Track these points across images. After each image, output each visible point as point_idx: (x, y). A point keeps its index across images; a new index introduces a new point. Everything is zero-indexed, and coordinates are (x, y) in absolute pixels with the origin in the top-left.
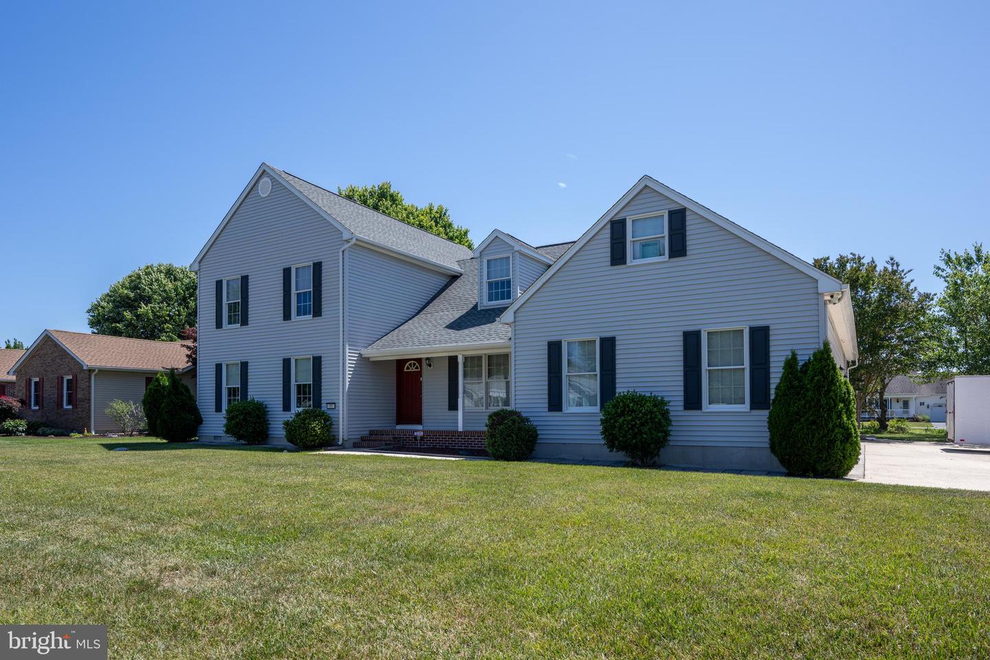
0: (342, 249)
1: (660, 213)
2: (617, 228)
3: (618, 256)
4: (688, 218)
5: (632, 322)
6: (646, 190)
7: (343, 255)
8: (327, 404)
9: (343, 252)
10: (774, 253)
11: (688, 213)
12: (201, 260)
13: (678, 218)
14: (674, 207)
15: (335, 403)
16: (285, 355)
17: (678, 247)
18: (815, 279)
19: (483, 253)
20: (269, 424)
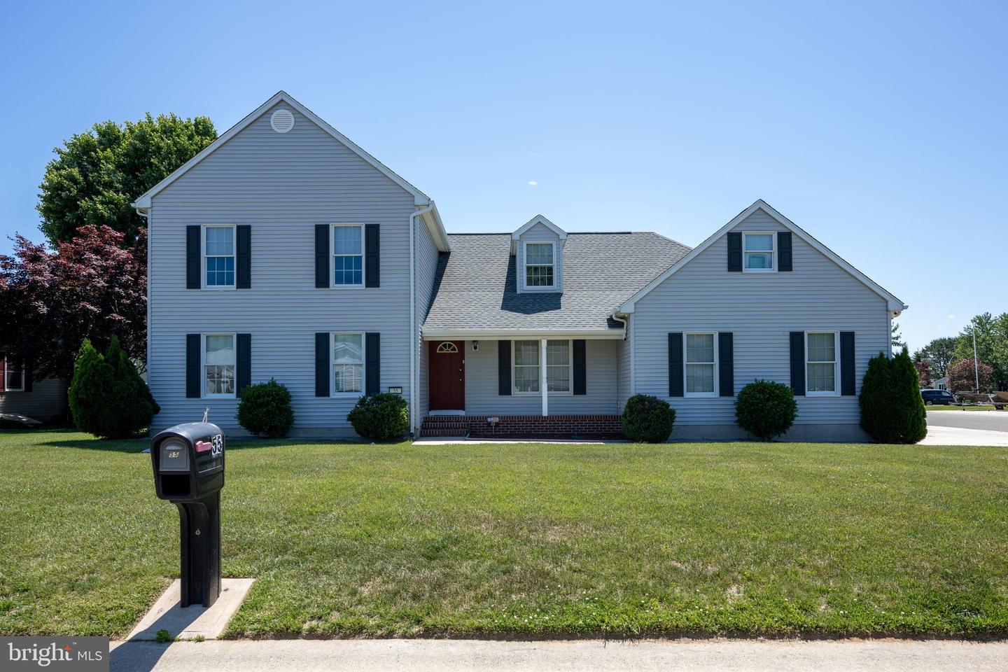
0: (414, 214)
1: (770, 233)
2: (733, 240)
3: (735, 263)
4: (793, 240)
5: (748, 321)
6: (761, 212)
7: (414, 221)
8: (390, 388)
9: (414, 217)
10: (859, 277)
11: (793, 236)
12: (155, 195)
13: (785, 239)
14: (783, 230)
15: (401, 387)
16: (319, 329)
17: (785, 263)
18: (885, 300)
19: (523, 236)
20: (293, 412)
